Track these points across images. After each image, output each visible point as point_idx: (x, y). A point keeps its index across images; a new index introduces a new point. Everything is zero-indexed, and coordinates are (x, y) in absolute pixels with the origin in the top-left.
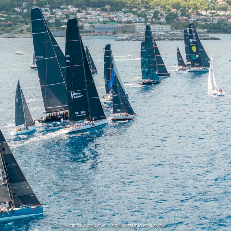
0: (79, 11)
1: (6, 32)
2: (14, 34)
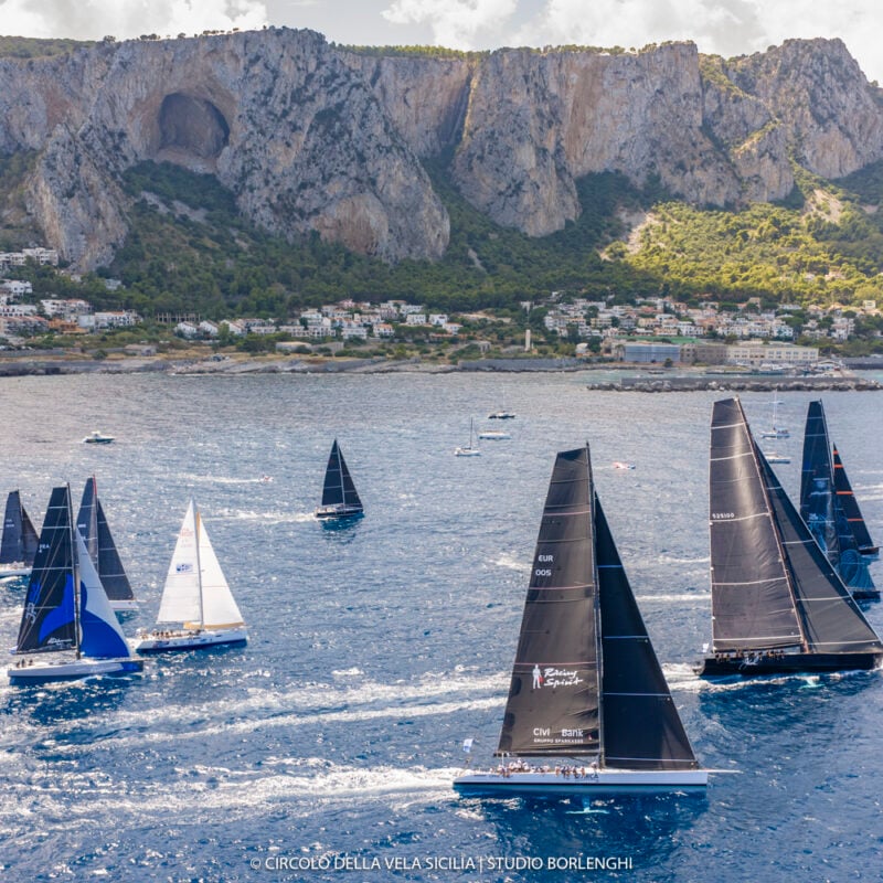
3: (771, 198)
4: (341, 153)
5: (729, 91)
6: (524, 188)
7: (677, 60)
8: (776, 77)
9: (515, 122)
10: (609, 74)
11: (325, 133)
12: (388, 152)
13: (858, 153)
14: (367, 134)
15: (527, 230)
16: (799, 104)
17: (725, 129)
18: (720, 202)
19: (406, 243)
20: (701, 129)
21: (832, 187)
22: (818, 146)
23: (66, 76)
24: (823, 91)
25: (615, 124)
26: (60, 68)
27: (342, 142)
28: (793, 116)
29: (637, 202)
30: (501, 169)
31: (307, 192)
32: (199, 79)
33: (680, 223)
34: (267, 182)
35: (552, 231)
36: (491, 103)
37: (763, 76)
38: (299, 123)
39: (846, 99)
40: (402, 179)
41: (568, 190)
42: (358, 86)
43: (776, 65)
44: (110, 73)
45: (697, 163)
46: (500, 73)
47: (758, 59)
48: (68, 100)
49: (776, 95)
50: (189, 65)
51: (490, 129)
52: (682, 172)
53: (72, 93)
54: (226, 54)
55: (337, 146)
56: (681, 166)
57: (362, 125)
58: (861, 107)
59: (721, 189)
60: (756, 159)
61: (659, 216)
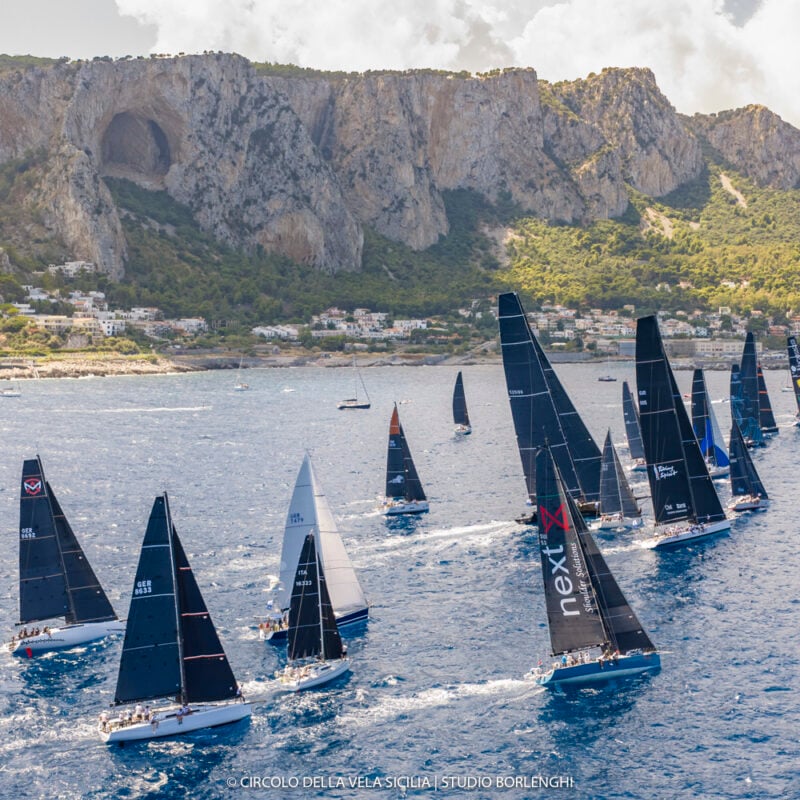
0: (578, 316)
1: (457, 354)
2: (471, 358)
3: (611, 216)
4: (278, 172)
5: (566, 115)
6: (407, 204)
7: (520, 85)
8: (600, 103)
9: (394, 141)
10: (459, 97)
11: (261, 151)
12: (317, 171)
13: (674, 174)
14: (299, 154)
15: (412, 244)
16: (624, 129)
17: (565, 150)
18: (568, 218)
19: (337, 256)
20: (543, 150)
21: (659, 205)
22: (643, 167)
23: (22, 94)
24: (644, 117)
25: (466, 143)
26: (15, 86)
27: (278, 162)
28: (618, 140)
29: (495, 217)
30: (383, 186)
31: (252, 208)
32: (146, 100)
33: (539, 238)
34: (221, 198)
35: (429, 245)
36: (368, 123)
37: (588, 101)
38: (241, 144)
39: (662, 125)
40: (329, 195)
41: (439, 207)
42: (287, 109)
43: (598, 91)
44: (76, 94)
45: (546, 181)
46: (375, 95)
47: (581, 86)
48: (24, 117)
49: (601, 120)
50: (138, 86)
51: (370, 149)
52: (532, 191)
53: (28, 111)
54: (174, 77)
55: (274, 165)
56: (531, 185)
57: (293, 146)
58: (675, 131)
59: (569, 206)
60: (597, 179)
61: (518, 231)
